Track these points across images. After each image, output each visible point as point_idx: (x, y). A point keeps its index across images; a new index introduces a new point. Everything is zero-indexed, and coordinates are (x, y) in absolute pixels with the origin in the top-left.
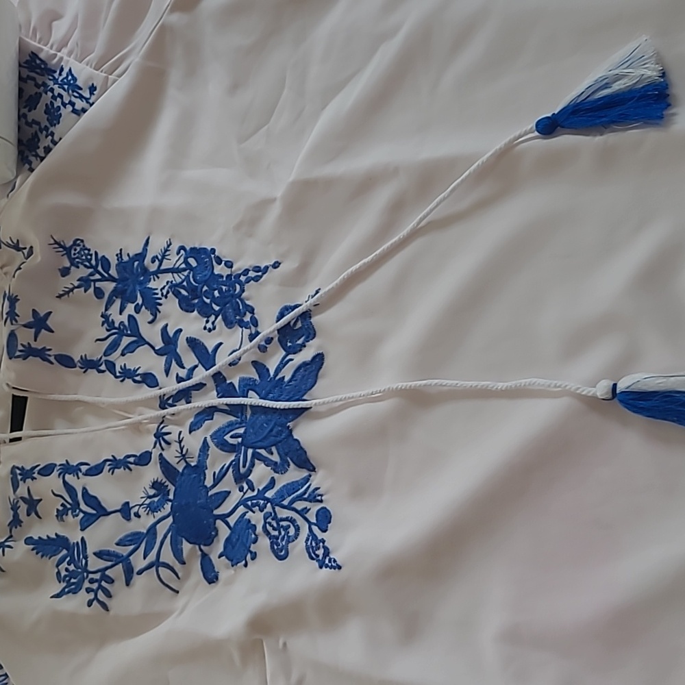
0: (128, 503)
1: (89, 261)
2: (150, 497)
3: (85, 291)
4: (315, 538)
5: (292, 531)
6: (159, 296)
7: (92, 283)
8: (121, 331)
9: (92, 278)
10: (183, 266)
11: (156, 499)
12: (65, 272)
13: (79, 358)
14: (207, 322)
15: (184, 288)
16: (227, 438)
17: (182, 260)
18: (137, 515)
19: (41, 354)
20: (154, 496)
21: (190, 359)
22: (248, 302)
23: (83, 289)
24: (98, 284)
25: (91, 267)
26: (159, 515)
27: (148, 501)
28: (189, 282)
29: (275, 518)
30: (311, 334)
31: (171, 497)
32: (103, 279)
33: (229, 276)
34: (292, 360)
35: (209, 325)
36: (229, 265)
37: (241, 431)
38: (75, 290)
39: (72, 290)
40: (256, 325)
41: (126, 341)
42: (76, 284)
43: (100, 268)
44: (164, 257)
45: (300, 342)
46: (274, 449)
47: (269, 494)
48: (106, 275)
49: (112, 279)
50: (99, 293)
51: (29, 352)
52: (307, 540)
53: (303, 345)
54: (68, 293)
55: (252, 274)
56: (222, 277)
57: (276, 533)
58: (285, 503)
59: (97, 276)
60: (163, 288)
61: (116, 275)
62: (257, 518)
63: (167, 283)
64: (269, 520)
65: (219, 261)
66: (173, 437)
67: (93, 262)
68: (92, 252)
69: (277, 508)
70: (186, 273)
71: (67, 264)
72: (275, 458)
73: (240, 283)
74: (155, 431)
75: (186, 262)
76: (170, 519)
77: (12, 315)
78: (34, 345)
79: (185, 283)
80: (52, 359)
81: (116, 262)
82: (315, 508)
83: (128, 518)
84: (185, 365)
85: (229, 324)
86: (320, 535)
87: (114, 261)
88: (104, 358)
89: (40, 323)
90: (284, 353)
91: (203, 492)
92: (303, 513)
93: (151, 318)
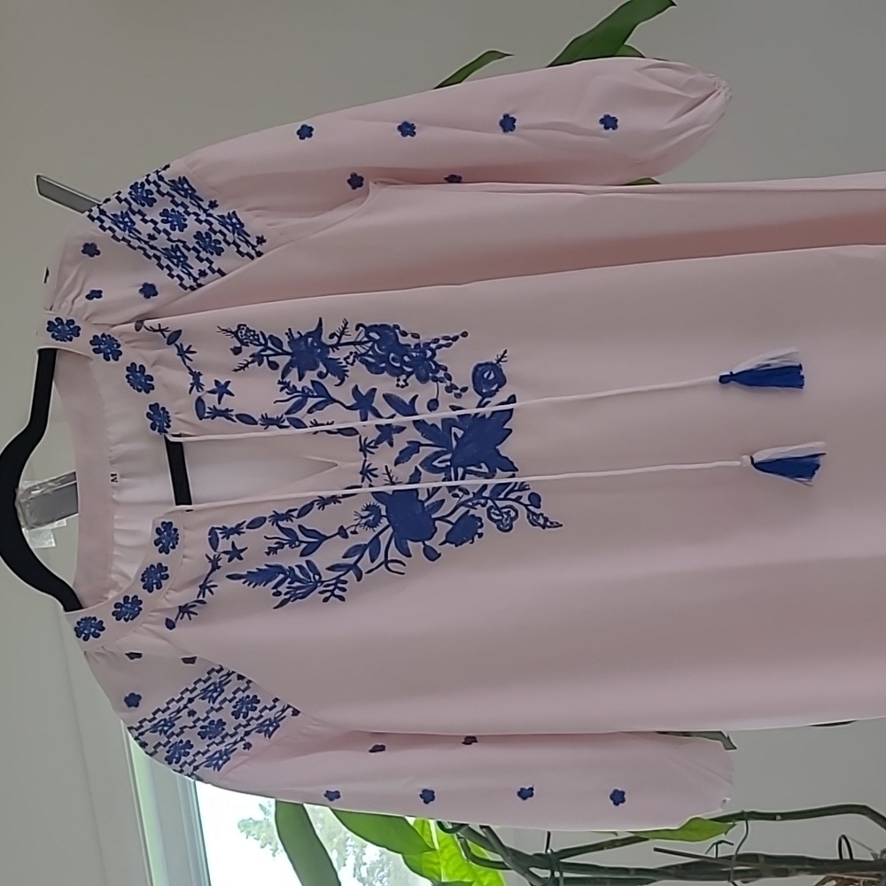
0: (342, 527)
1: (258, 340)
2: (362, 518)
3: (259, 365)
4: (534, 514)
5: (513, 514)
6: (344, 364)
7: (265, 358)
8: (305, 395)
9: (263, 353)
10: (366, 339)
11: (371, 518)
12: (237, 351)
13: (260, 417)
14: (398, 380)
15: (370, 356)
16: (435, 463)
17: (363, 334)
18: (355, 533)
19: (225, 414)
20: (369, 516)
21: (386, 410)
22: (440, 363)
23: (256, 363)
24: (271, 359)
25: (261, 344)
26: (378, 529)
27: (364, 521)
28: (374, 351)
29: (497, 508)
30: (501, 381)
31: (384, 513)
32: (277, 354)
33: (417, 345)
34: (488, 402)
35: (402, 383)
36: (416, 336)
37: (448, 456)
38: (250, 365)
39: (246, 365)
40: (450, 379)
41: (311, 402)
42: (250, 360)
43: (270, 345)
44: (342, 333)
45: (494, 388)
46: (483, 465)
47: (486, 494)
48: (280, 351)
49: (287, 353)
50: (274, 366)
51: (216, 413)
52: (528, 517)
53: (497, 390)
54: (243, 368)
55: (442, 342)
56: (410, 346)
57: (500, 518)
58: (502, 496)
59: (269, 352)
60: (348, 357)
61: (290, 351)
62: (480, 512)
63: (351, 353)
64: (493, 511)
65: (404, 334)
66: (381, 471)
67: (262, 341)
68: (257, 332)
69: (497, 502)
70: (370, 344)
71: (239, 345)
72: (485, 469)
73: (431, 350)
74: (360, 469)
75: (367, 335)
76: (390, 530)
77: (197, 384)
78: (218, 407)
79: (370, 353)
80: (234, 418)
81: (288, 340)
82: (525, 495)
83: (346, 536)
84: (382, 415)
85: (423, 380)
86: (537, 511)
87: (285, 340)
88: (285, 416)
89: (222, 390)
90: (480, 398)
91: (420, 505)
92: (517, 500)
93: (339, 381)
